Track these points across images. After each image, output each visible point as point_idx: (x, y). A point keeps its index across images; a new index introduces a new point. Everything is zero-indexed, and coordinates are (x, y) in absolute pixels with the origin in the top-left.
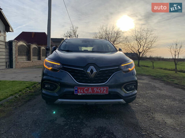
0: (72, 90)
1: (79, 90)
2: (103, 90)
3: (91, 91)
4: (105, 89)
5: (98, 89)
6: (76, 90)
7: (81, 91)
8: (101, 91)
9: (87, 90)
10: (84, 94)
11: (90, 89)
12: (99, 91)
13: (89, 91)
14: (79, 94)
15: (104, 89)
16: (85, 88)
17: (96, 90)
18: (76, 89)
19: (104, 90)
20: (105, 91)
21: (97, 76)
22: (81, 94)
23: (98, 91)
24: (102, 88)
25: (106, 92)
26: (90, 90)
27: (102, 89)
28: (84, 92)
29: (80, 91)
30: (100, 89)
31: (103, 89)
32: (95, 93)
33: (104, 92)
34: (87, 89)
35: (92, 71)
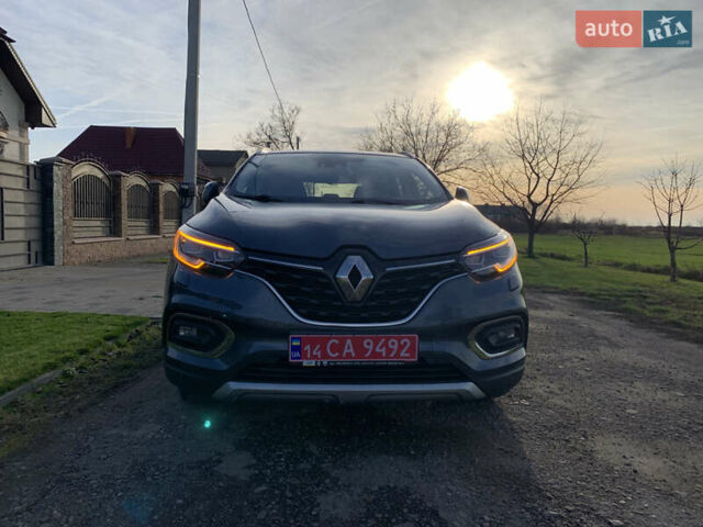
0: (279, 345)
1: (308, 348)
2: (396, 347)
3: (352, 350)
4: (405, 343)
5: (380, 344)
6: (295, 349)
7: (314, 353)
8: (389, 351)
9: (338, 348)
10: (325, 363)
11: (349, 342)
12: (383, 350)
13: (346, 351)
14: (305, 363)
15: (402, 342)
16: (329, 339)
17: (371, 347)
18: (295, 344)
19: (401, 347)
20: (407, 352)
21: (376, 293)
22: (313, 363)
23: (378, 350)
24: (395, 338)
25: (408, 355)
26: (349, 348)
27: (394, 344)
28: (325, 356)
29: (312, 350)
30: (386, 344)
31: (399, 342)
32: (367, 359)
33: (402, 354)
34: (337, 342)
35: (355, 275)
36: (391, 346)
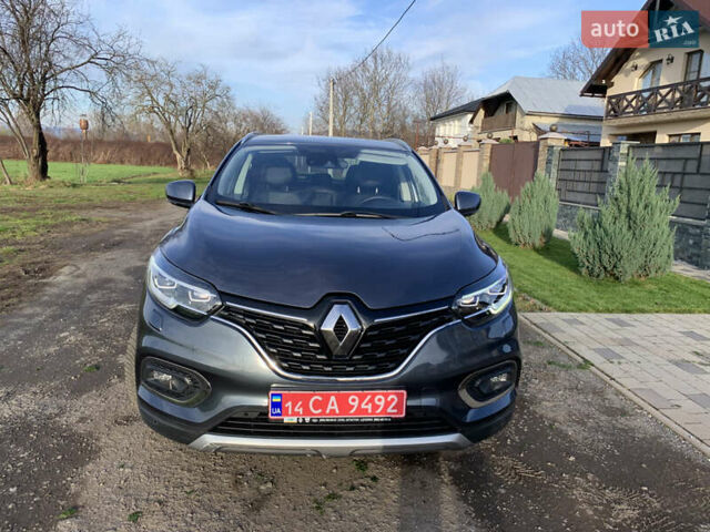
0: (264, 401)
1: (289, 404)
2: (382, 404)
3: (336, 407)
4: (393, 400)
5: (366, 401)
6: (275, 405)
7: (296, 410)
8: (375, 407)
9: (321, 405)
10: (307, 420)
11: (333, 399)
12: (369, 407)
13: (330, 407)
14: (287, 420)
15: (389, 399)
16: (313, 395)
17: (356, 404)
18: (274, 400)
19: (387, 404)
20: (394, 408)
21: (363, 346)
22: (294, 420)
23: (363, 406)
24: (383, 394)
25: (395, 411)
26: (333, 404)
27: (380, 400)
28: (307, 411)
29: (293, 407)
30: (372, 401)
31: (386, 399)
32: (352, 416)
33: (389, 410)
34: (320, 399)
35: (340, 326)
36: (378, 403)
